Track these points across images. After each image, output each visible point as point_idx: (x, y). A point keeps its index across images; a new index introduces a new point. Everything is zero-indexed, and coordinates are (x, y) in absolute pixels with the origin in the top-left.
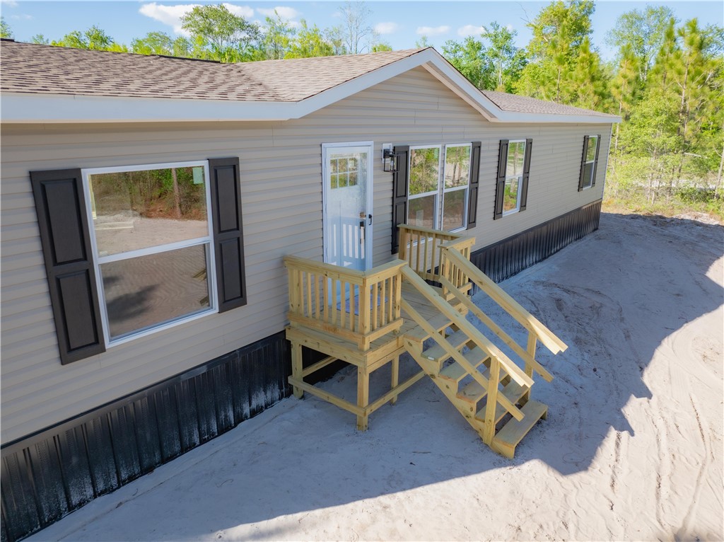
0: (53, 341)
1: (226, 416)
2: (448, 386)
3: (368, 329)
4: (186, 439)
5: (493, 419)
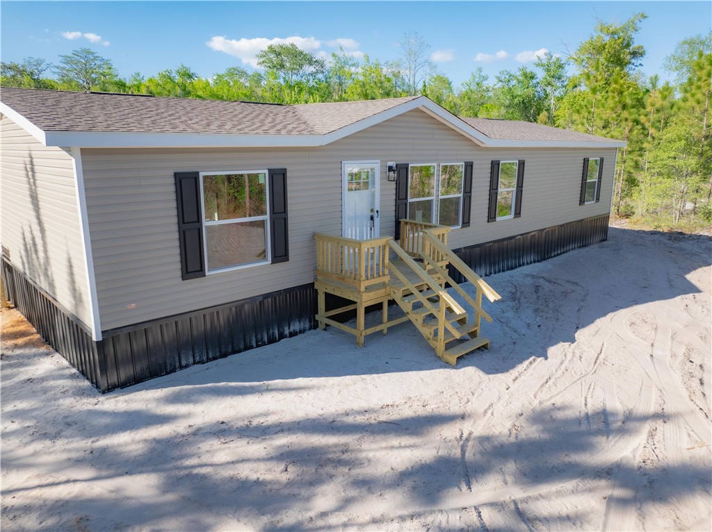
0: (179, 266)
1: (273, 333)
2: (417, 318)
3: (364, 278)
4: (248, 342)
5: (443, 339)
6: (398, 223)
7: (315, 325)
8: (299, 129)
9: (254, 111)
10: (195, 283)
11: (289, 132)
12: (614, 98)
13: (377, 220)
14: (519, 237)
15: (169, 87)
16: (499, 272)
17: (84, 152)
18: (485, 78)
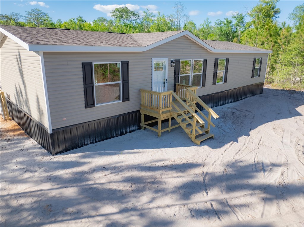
0: (84, 102)
1: (123, 131)
2: (184, 125)
3: (161, 108)
4: (112, 134)
5: (194, 134)
6: (175, 85)
7: (140, 128)
8: (134, 44)
9: (114, 36)
10: (90, 110)
11: (130, 46)
12: (266, 32)
13: (166, 84)
14: (226, 91)
15: (73, 26)
16: (217, 106)
17: (45, 53)
18: (210, 23)
